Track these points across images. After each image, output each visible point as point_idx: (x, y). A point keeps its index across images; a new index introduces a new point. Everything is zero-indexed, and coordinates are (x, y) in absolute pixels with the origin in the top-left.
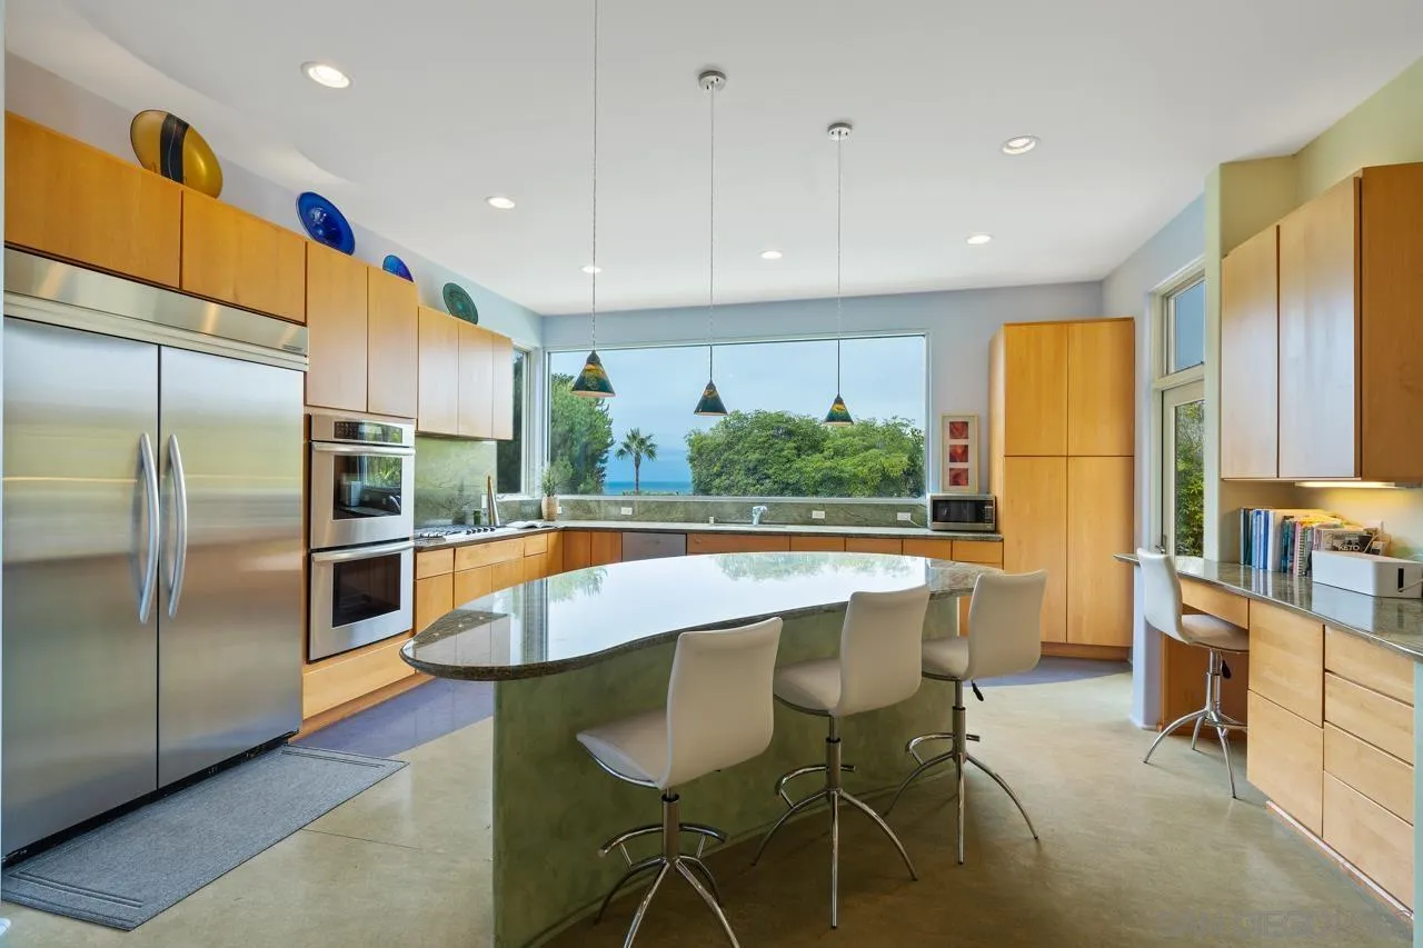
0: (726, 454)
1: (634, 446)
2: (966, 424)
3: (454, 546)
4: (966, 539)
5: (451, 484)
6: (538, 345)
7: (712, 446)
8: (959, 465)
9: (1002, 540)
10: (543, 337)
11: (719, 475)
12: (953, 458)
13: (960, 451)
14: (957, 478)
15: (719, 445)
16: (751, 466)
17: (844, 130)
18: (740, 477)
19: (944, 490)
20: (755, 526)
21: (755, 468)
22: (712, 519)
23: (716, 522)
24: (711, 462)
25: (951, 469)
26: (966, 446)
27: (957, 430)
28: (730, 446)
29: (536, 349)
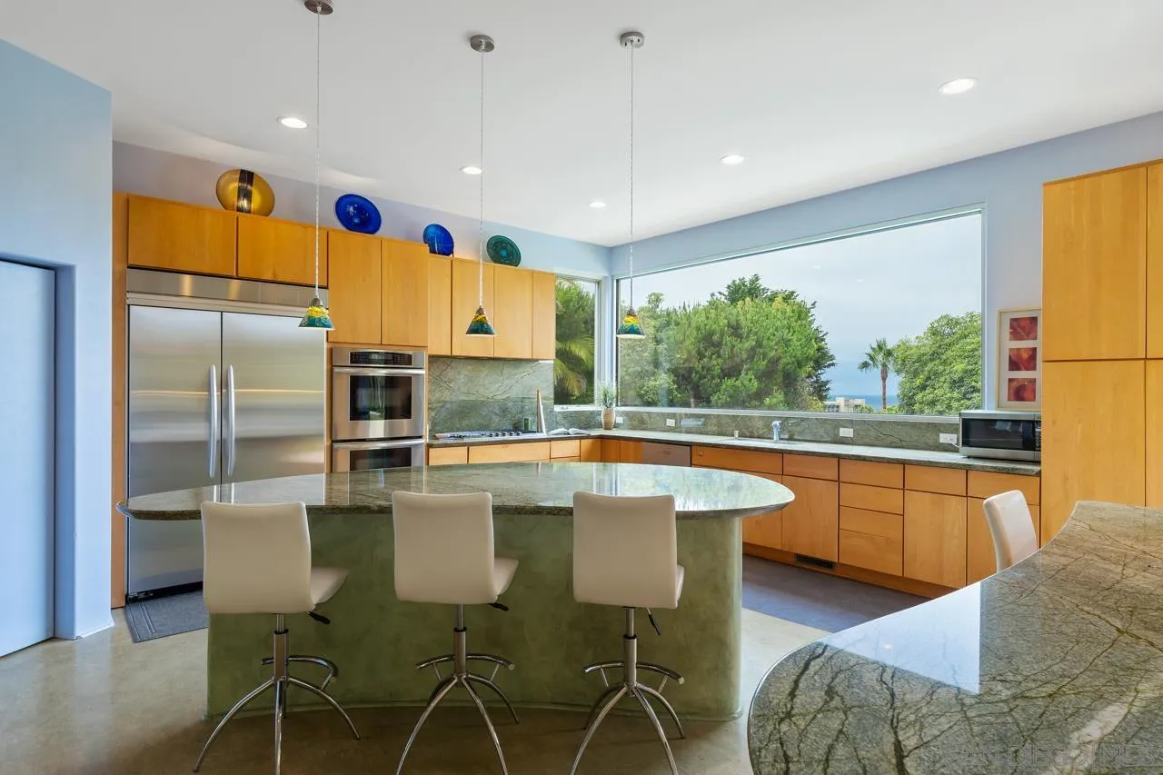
0: (930, 366)
1: (880, 357)
2: (1034, 320)
3: (469, 445)
4: (983, 469)
5: (505, 397)
6: (606, 275)
7: (915, 357)
8: (1022, 375)
9: (1039, 474)
10: (610, 268)
11: (923, 388)
12: (1015, 364)
13: (1025, 356)
14: (1020, 392)
15: (923, 355)
16: (956, 377)
17: (635, 38)
18: (942, 391)
19: (999, 406)
20: (776, 442)
21: (961, 380)
22: (736, 433)
23: (742, 436)
24: (916, 374)
25: (1011, 380)
26: (1034, 350)
27: (1023, 328)
28: (935, 356)
29: (605, 277)
